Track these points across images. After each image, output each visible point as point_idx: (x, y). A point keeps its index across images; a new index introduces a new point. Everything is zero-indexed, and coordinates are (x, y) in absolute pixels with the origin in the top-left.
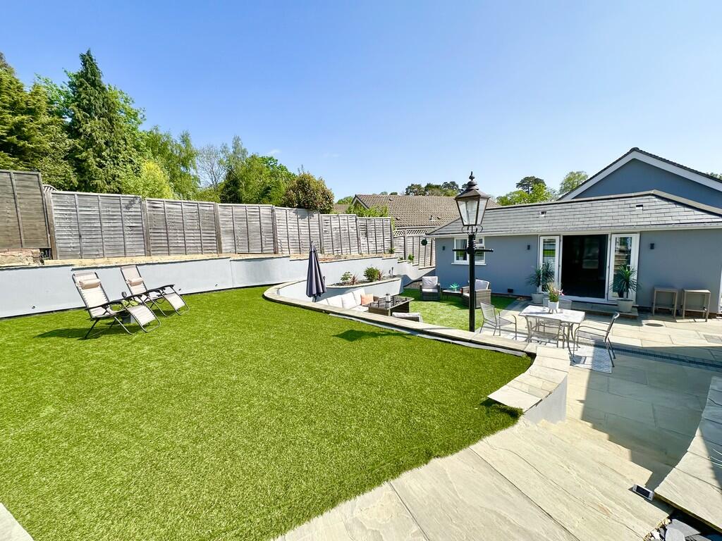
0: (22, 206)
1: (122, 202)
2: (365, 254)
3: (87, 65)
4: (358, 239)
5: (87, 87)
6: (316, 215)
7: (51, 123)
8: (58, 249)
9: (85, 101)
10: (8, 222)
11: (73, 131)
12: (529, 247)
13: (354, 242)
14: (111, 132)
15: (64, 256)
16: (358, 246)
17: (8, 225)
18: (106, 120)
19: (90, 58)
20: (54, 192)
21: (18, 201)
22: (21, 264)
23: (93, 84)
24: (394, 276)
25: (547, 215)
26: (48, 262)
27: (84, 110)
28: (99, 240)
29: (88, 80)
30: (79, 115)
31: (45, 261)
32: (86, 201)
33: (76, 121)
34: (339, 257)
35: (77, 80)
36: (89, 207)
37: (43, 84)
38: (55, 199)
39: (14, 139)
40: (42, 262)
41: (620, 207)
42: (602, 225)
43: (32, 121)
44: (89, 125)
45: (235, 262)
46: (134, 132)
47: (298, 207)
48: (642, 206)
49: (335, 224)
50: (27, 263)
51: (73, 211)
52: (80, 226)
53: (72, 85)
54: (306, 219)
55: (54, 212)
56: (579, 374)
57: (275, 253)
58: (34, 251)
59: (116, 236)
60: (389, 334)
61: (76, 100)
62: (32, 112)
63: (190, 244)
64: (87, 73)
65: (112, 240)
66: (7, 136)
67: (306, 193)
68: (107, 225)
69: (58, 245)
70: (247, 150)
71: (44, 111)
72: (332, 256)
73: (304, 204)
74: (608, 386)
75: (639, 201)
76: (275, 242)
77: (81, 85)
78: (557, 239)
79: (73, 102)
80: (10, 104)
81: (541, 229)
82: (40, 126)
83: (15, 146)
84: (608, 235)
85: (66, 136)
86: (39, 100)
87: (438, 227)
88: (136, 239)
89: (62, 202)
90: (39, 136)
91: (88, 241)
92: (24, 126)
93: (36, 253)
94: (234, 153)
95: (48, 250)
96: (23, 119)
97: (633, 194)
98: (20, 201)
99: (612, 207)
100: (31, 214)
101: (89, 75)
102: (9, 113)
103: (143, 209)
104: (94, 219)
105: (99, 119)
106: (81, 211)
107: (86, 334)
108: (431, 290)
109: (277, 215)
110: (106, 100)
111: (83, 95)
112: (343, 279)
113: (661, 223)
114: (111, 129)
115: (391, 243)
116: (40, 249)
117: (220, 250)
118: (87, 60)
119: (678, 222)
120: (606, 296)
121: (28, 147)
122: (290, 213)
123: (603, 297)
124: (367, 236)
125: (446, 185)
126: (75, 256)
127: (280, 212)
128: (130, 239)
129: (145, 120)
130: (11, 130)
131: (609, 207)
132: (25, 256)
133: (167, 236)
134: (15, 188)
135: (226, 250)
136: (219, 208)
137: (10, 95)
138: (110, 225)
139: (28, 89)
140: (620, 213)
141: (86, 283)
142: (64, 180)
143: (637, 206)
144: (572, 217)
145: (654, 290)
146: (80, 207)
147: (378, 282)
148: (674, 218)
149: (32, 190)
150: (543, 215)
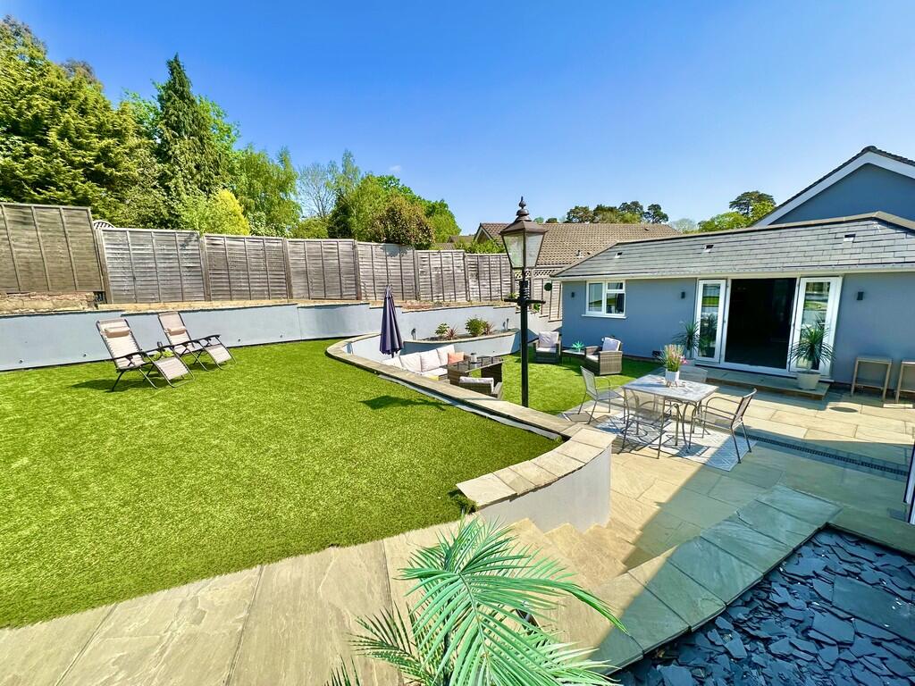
0: (74, 245)
1: (178, 239)
2: (475, 302)
3: (175, 74)
4: (467, 282)
5: (175, 100)
6: (410, 252)
7: (139, 146)
8: (112, 293)
9: (173, 118)
10: (61, 262)
11: (162, 154)
12: (683, 295)
13: (460, 285)
14: (202, 154)
15: (118, 301)
16: (466, 291)
17: (62, 265)
18: (197, 139)
19: (178, 65)
20: (107, 228)
21: (69, 239)
22: (76, 308)
23: (182, 97)
24: (509, 330)
25: (713, 249)
26: (103, 307)
27: (173, 128)
28: (155, 283)
29: (176, 92)
30: (168, 135)
31: (99, 306)
32: (139, 239)
33: (165, 142)
34: (440, 304)
35: (166, 92)
36: (142, 245)
37: (131, 100)
38: (106, 237)
39: (101, 166)
40: (96, 306)
41: (820, 237)
42: (785, 265)
43: (118, 145)
44: (178, 146)
45: (304, 309)
46: (227, 152)
47: (387, 242)
48: (854, 236)
49: (435, 262)
50: (81, 307)
51: (126, 250)
52: (134, 266)
53: (161, 99)
54: (398, 257)
55: (106, 251)
56: (683, 468)
57: (357, 299)
58: (88, 294)
59: (172, 278)
60: (426, 403)
61: (164, 118)
62: (119, 135)
63: (256, 287)
64: (175, 84)
65: (169, 282)
66: (95, 163)
67: (396, 223)
68: (163, 265)
69: (111, 288)
70: (360, 168)
71: (131, 132)
72: (431, 303)
73: (393, 237)
74: (713, 487)
75: (851, 229)
76: (357, 285)
77: (170, 97)
78: (723, 283)
79: (162, 119)
80: (97, 126)
81: (699, 269)
82: (127, 151)
83: (103, 174)
84: (796, 279)
85: (155, 160)
86: (125, 120)
87: (569, 266)
88: (194, 282)
89: (114, 240)
90: (126, 163)
91: (143, 283)
92: (111, 152)
93: (91, 296)
94: (345, 172)
95: (101, 293)
96: (110, 143)
97: (844, 219)
98: (72, 239)
99: (809, 238)
100: (82, 254)
101: (177, 86)
102: (97, 137)
103: (202, 247)
104: (148, 259)
105: (189, 139)
106: (134, 249)
107: (112, 387)
108: (547, 350)
109: (359, 252)
110: (195, 114)
111: (171, 111)
112: (437, 332)
113: (875, 261)
114: (202, 150)
115: (511, 287)
116: (95, 293)
117: (290, 295)
118: (174, 67)
119: (902, 260)
120: (788, 365)
121: (116, 176)
122: (376, 249)
123: (784, 367)
124: (478, 278)
125: (625, 207)
126: (129, 301)
127: (363, 249)
128: (188, 282)
129: (240, 136)
130: (98, 156)
131: (803, 238)
132: (79, 300)
133: (229, 278)
134: (65, 225)
135: (299, 294)
136: (288, 244)
137: (96, 116)
138: (165, 265)
139: (115, 108)
140: (818, 247)
141: (112, 331)
142: (154, 212)
143: (846, 236)
144: (748, 252)
145: (855, 360)
146: (132, 245)
147: (484, 337)
148: (897, 254)
149: (83, 227)
150: (709, 250)
